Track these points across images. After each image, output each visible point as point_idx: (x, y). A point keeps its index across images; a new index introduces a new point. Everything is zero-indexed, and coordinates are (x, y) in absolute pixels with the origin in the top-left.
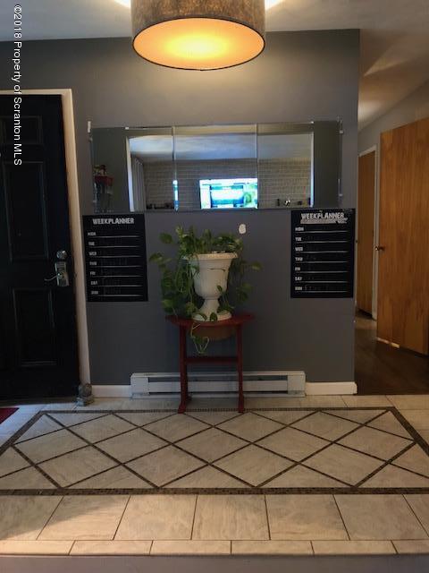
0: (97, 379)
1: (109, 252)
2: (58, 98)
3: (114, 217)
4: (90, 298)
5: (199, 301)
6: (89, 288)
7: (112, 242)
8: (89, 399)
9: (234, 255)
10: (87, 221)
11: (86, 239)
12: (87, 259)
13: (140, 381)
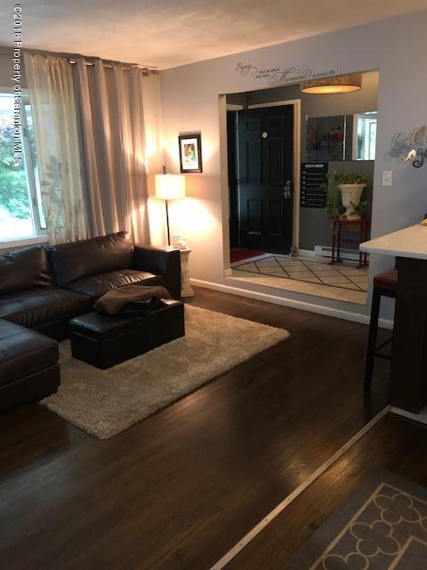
0: (301, 247)
1: (310, 181)
2: (291, 107)
3: (315, 164)
4: (301, 205)
5: (343, 210)
6: (301, 200)
7: (312, 176)
8: (295, 254)
9: (363, 185)
10: (303, 165)
11: (302, 175)
12: (302, 185)
13: (318, 250)
